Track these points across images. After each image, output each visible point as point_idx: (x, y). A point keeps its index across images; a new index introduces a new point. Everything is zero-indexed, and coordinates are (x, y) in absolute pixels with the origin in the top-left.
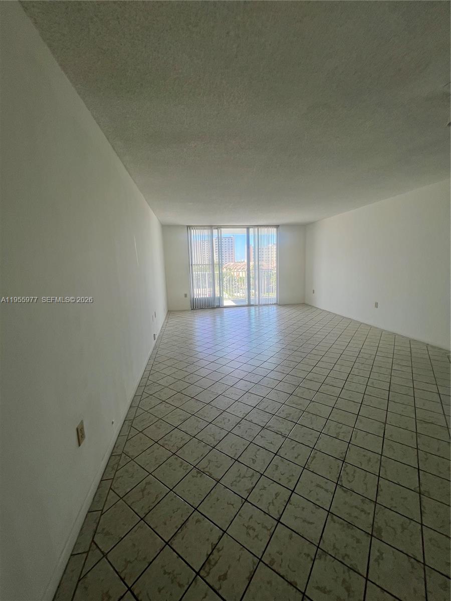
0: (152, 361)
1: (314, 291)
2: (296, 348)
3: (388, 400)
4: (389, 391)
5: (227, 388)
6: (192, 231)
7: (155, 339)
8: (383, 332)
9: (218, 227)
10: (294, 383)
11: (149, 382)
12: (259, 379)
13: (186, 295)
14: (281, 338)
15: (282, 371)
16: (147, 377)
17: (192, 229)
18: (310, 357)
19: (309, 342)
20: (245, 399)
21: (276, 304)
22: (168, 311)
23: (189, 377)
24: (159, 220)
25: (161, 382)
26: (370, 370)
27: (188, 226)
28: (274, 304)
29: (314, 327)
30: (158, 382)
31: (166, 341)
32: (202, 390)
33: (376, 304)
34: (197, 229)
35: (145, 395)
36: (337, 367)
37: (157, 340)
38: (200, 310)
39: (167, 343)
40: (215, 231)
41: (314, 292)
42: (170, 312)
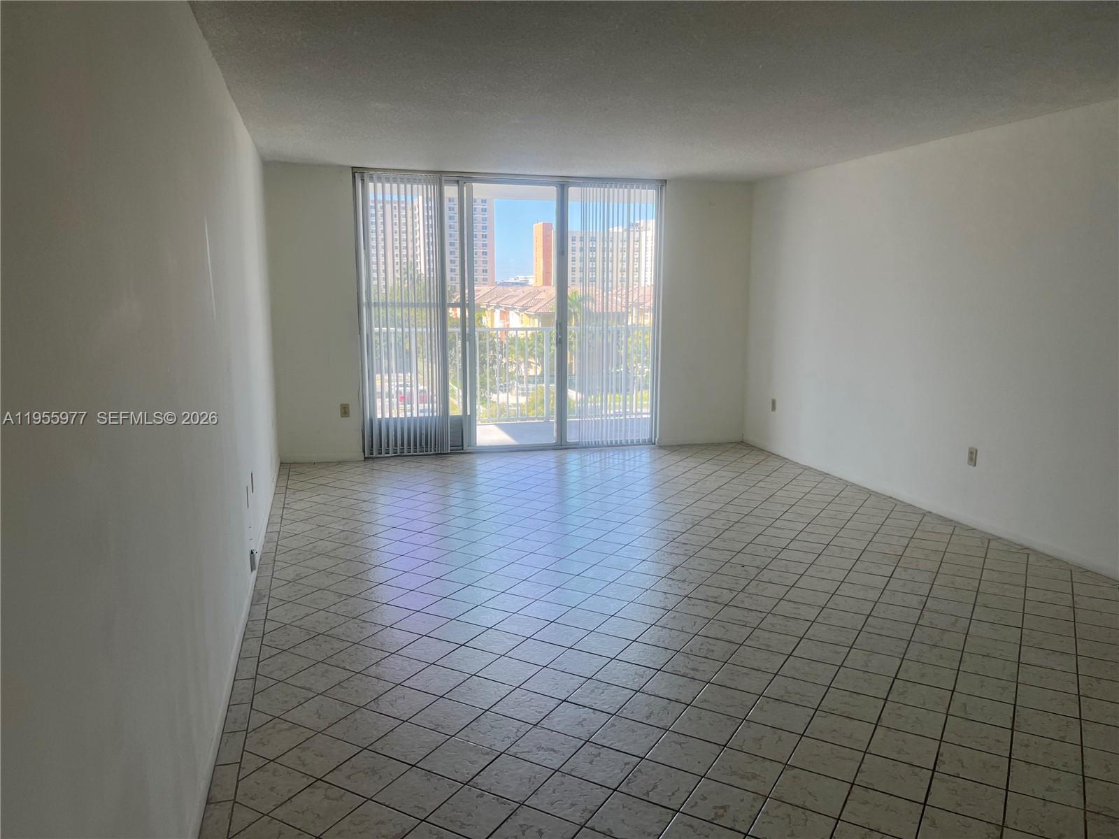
0: (254, 645)
1: (774, 403)
2: (727, 596)
3: (1010, 758)
4: (1012, 729)
5: (523, 731)
6: (371, 185)
7: (253, 569)
8: (993, 544)
9: (463, 179)
10: (731, 711)
11: (257, 720)
12: (622, 700)
13: (345, 411)
14: (675, 561)
15: (692, 674)
16: (247, 700)
17: (371, 179)
18: (773, 625)
19: (766, 575)
20: (581, 764)
21: (651, 443)
22: (281, 463)
23: (388, 697)
24: (254, 143)
25: (297, 715)
26: (956, 665)
27: (355, 170)
28: (644, 443)
29: (778, 524)
30: (287, 717)
31: (290, 574)
32: (441, 738)
33: (971, 453)
34: (388, 180)
35: (251, 763)
36: (857, 658)
37: (258, 569)
38: (393, 462)
39: (294, 581)
40: (451, 191)
41: (774, 408)
42: (288, 467)
